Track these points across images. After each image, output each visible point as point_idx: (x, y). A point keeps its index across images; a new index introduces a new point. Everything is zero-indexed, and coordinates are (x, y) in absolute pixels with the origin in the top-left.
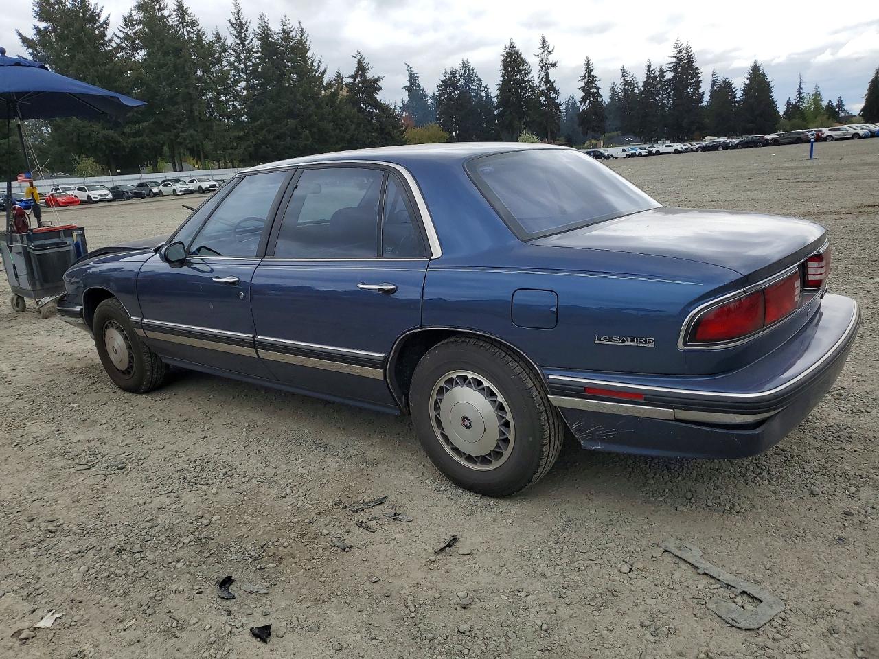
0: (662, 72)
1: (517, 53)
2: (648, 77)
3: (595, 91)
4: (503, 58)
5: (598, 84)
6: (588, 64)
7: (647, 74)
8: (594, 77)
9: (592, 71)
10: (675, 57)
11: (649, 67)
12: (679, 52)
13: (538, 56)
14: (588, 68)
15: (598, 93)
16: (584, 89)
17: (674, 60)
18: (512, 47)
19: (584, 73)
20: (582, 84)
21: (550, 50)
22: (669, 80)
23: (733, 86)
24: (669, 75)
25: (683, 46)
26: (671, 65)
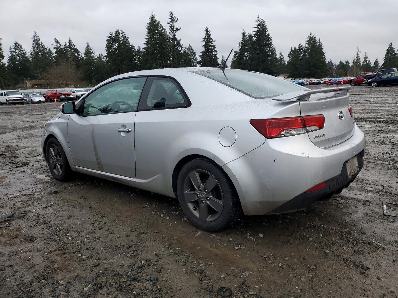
0: (250, 37)
3: (213, 48)
5: (214, 43)
6: (207, 31)
10: (256, 28)
11: (244, 34)
12: (259, 24)
13: (168, 23)
15: (214, 49)
17: (256, 29)
20: (204, 43)
24: (254, 39)
26: (255, 33)
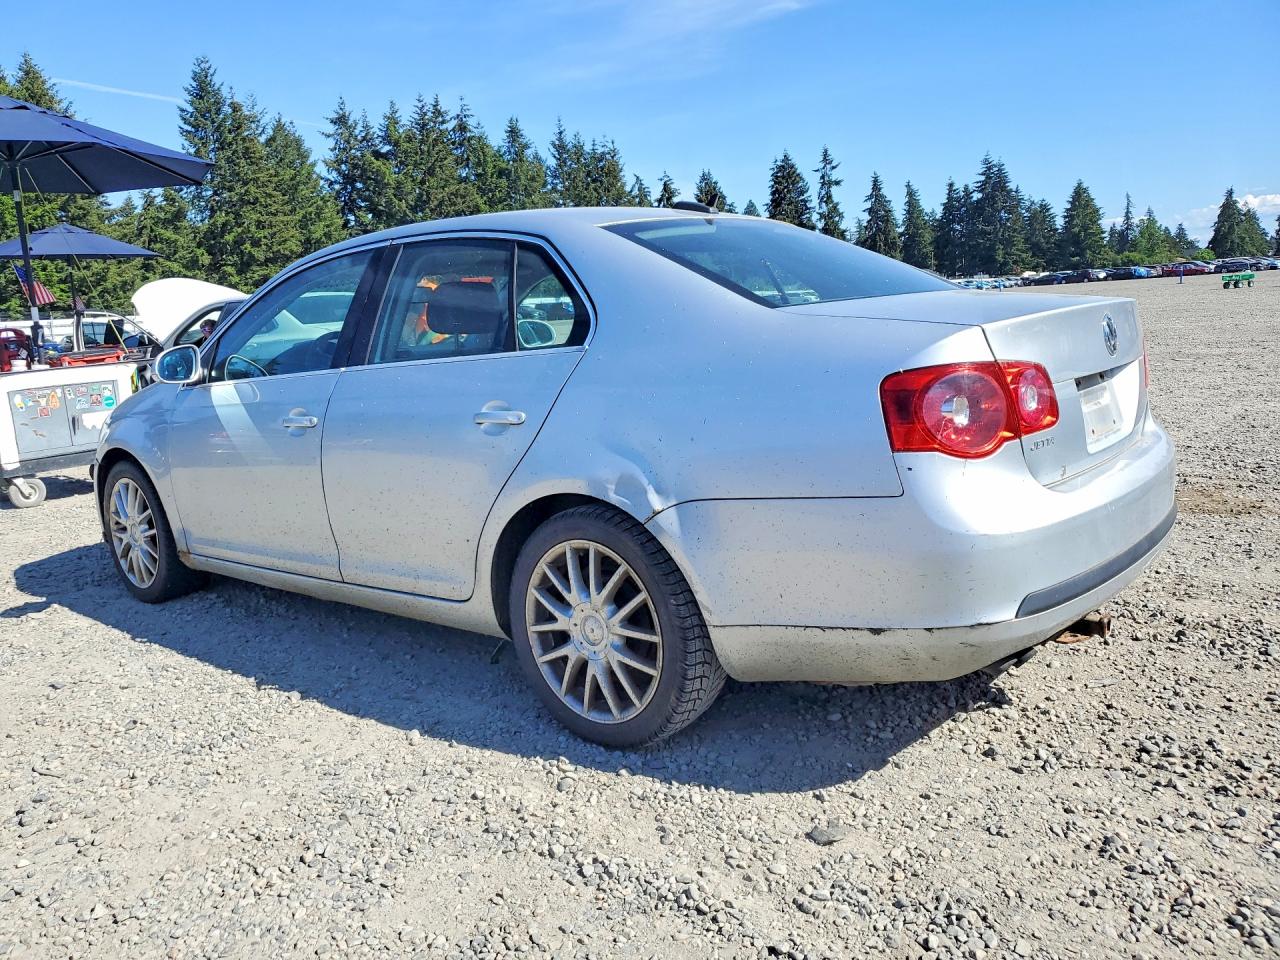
1: (792, 166)
2: (950, 198)
4: (772, 172)
7: (949, 194)
8: (883, 196)
9: (880, 189)
14: (874, 185)
16: (870, 211)
18: (786, 158)
19: (870, 192)
21: (834, 164)
22: (978, 201)
23: (1052, 211)
25: (994, 163)
